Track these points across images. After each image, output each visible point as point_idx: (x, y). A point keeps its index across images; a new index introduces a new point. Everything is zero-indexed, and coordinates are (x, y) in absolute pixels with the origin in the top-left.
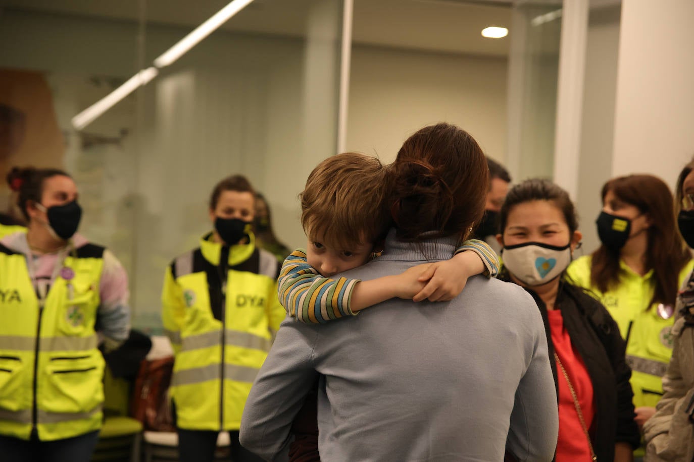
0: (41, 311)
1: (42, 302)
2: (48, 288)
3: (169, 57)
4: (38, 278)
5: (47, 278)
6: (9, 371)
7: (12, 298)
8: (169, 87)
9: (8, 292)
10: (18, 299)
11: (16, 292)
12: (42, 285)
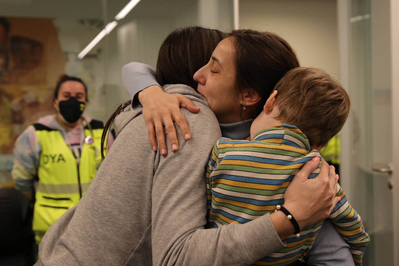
0: (78, 166)
1: (78, 160)
2: (80, 151)
3: (122, 14)
4: (73, 145)
5: (78, 144)
6: (66, 208)
7: (59, 160)
8: (124, 31)
9: (55, 156)
10: (63, 159)
11: (61, 155)
12: (76, 149)
